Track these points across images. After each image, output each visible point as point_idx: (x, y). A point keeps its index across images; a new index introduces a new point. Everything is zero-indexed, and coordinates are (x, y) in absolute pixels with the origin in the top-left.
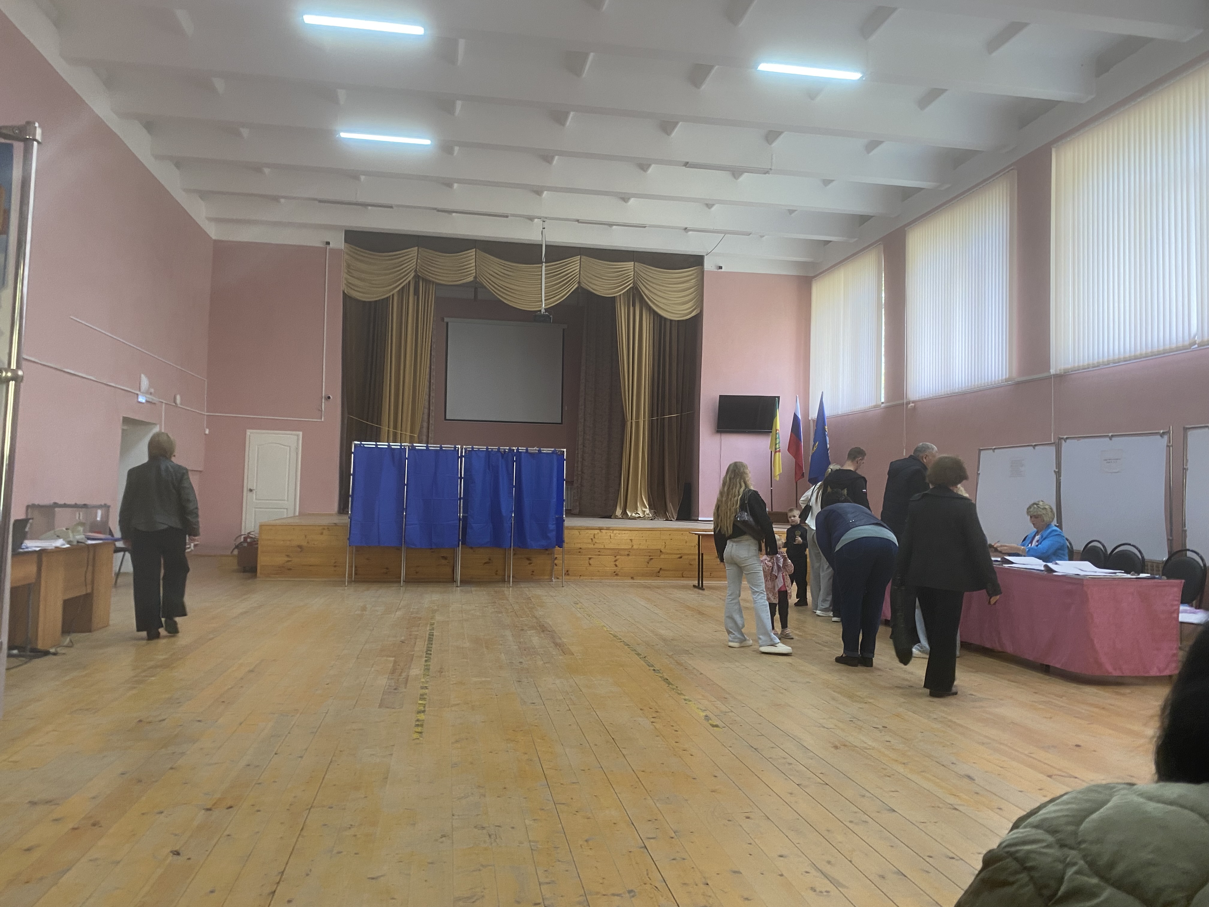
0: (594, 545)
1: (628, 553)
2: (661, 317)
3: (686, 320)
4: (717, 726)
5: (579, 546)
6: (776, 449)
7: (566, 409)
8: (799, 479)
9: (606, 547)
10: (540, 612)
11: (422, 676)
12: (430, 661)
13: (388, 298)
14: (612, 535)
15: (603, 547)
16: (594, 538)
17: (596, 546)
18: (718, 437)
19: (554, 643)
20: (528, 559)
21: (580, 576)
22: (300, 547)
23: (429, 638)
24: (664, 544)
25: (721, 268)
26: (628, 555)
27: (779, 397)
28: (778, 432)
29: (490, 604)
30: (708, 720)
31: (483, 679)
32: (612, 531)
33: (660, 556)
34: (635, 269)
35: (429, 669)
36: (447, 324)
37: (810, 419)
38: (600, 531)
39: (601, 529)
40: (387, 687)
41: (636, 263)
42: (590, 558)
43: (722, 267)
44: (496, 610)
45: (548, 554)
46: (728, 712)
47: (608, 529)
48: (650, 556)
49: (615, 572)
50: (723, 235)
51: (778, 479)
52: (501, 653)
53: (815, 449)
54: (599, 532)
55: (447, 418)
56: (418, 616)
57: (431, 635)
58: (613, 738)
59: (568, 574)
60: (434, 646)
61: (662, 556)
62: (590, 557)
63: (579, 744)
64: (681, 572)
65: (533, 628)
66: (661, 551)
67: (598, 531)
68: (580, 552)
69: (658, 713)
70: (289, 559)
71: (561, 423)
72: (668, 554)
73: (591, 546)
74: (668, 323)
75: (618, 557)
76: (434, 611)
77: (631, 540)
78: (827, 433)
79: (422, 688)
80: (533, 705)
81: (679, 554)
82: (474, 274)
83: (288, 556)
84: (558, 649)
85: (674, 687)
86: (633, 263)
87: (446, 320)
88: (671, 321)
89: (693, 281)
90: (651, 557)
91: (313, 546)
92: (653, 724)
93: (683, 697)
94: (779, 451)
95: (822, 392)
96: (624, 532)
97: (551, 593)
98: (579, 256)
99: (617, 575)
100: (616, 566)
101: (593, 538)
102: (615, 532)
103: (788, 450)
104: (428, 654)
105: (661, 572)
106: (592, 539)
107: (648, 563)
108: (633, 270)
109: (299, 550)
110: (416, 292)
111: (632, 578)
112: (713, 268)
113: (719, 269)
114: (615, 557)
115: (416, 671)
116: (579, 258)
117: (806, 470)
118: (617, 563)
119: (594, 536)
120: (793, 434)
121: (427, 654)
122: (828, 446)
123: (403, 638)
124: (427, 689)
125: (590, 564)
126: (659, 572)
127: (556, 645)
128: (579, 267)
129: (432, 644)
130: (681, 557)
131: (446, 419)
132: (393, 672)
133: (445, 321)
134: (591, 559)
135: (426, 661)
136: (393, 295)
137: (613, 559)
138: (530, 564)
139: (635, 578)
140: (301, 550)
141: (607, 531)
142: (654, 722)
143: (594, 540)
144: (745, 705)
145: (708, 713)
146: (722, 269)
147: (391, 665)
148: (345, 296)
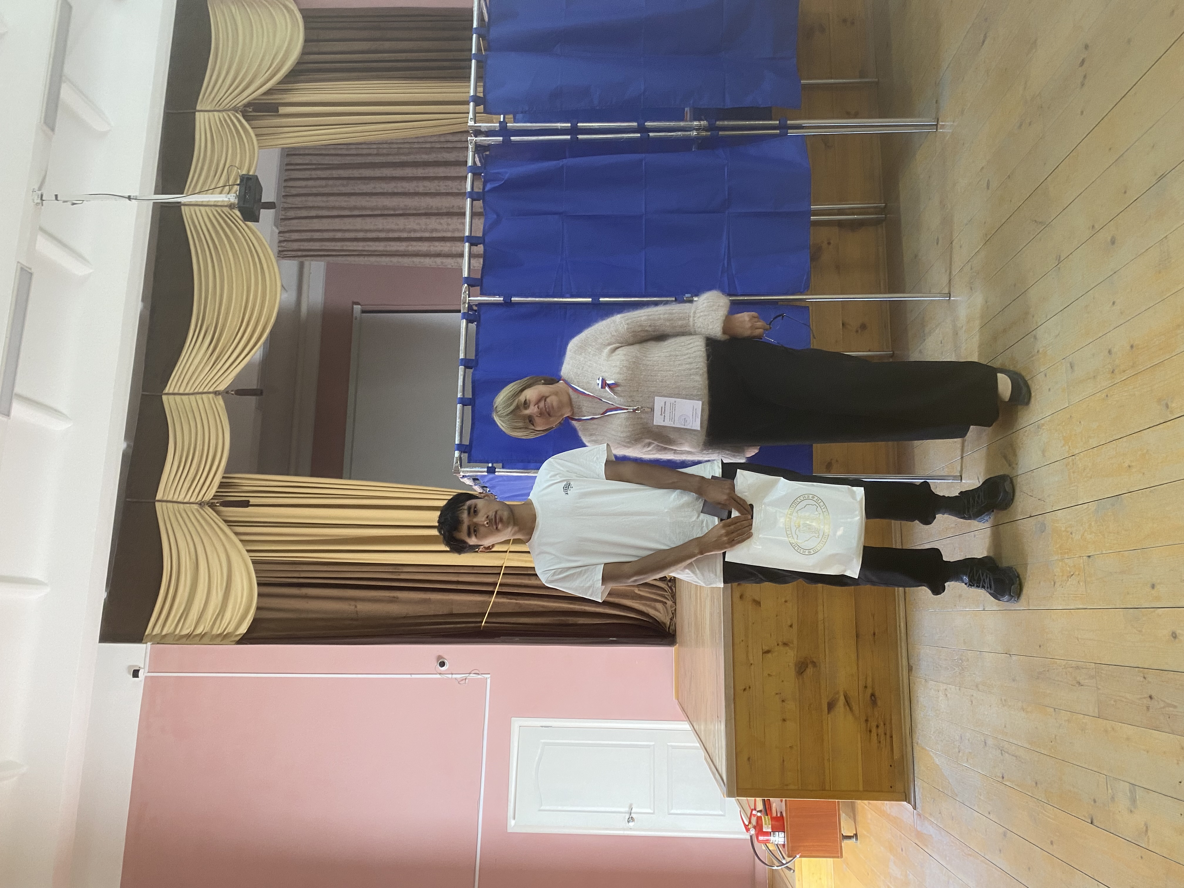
13: (252, 559)
22: (801, 667)
34: (208, 108)
41: (198, 108)
70: (842, 700)
74: (311, 56)
82: (211, 396)
83: (831, 706)
86: (195, 113)
91: (795, 626)
98: (182, 207)
109: (810, 671)
136: (248, 551)
140: (810, 666)
148: (246, 639)
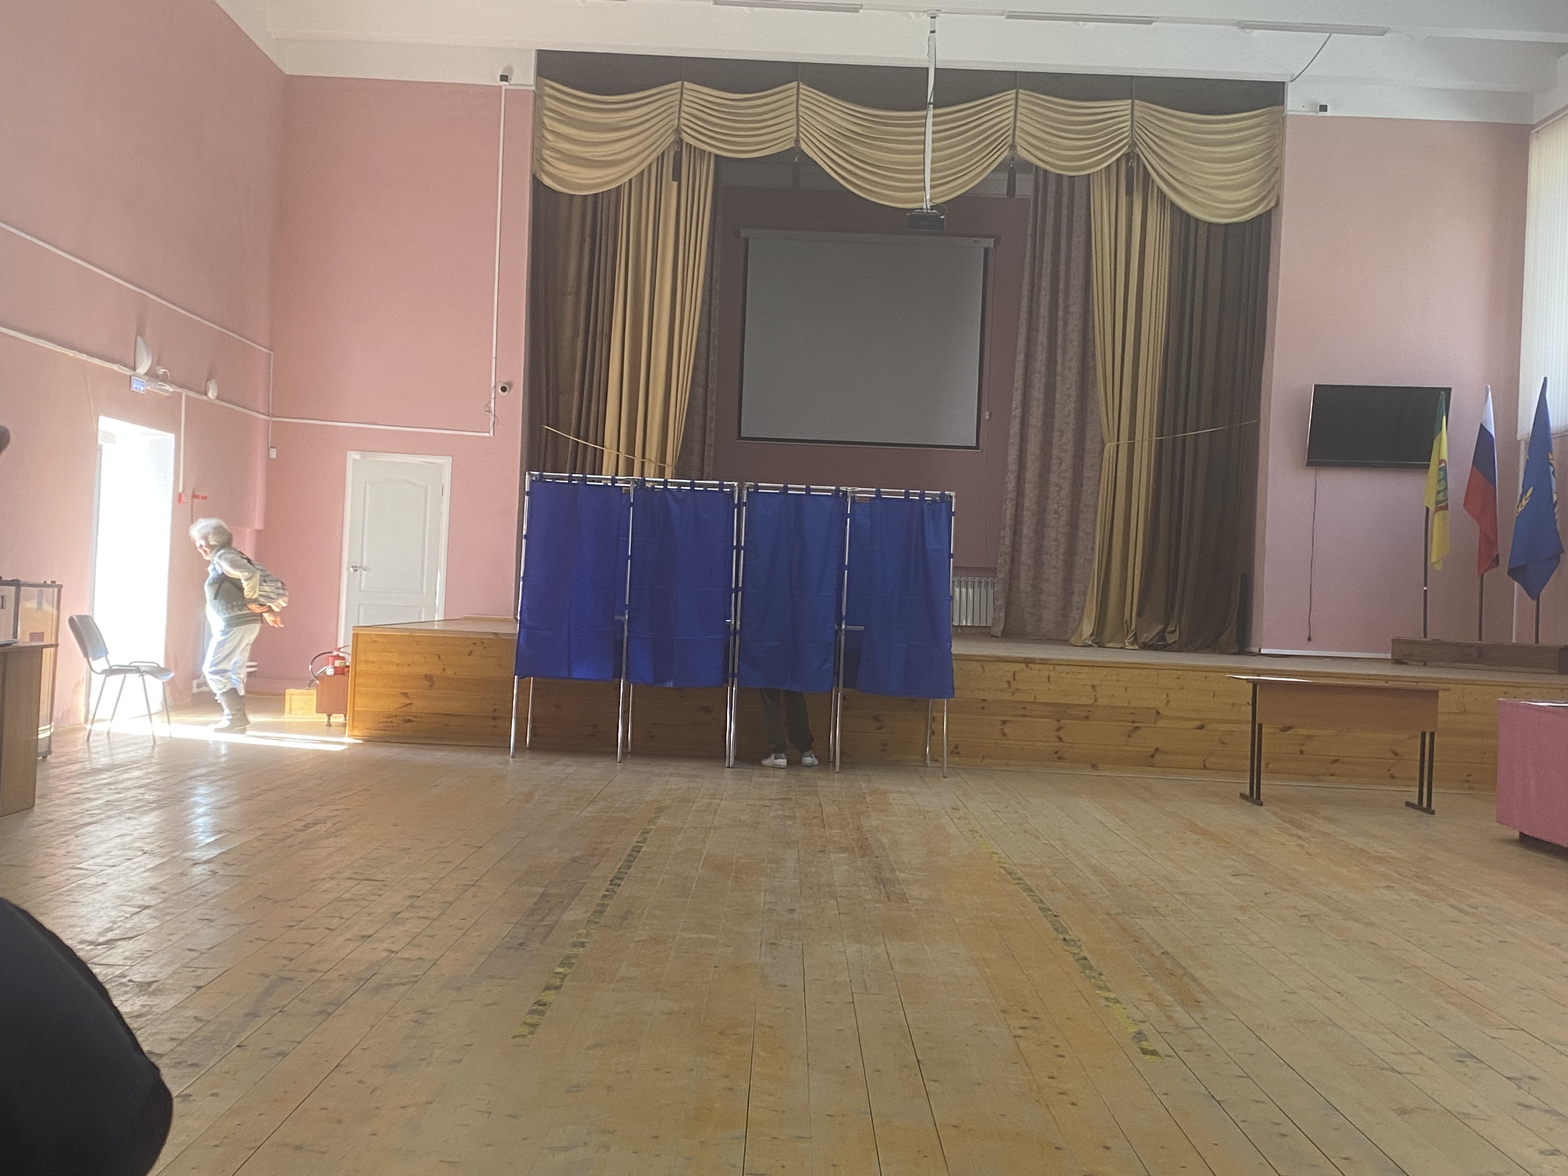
0: (1013, 694)
1: (1085, 714)
2: (1188, 216)
3: (1245, 223)
4: (1154, 1053)
5: (981, 695)
6: (1437, 503)
7: (987, 417)
8: (1487, 570)
9: (1040, 699)
10: (872, 822)
11: (585, 923)
12: (611, 898)
13: (620, 186)
14: (1052, 674)
15: (1032, 699)
16: (1014, 679)
17: (1019, 697)
18: (1309, 476)
19: (876, 878)
20: (876, 718)
21: (984, 757)
23: (629, 855)
24: (1165, 697)
25: (1324, 108)
26: (1086, 717)
27: (1448, 390)
28: (1443, 465)
29: (778, 802)
30: (1140, 1041)
31: (703, 936)
32: (1052, 667)
33: (1155, 723)
34: (1136, 114)
35: (602, 912)
36: (747, 240)
37: (1519, 439)
38: (1027, 667)
39: (1028, 662)
40: (506, 939)
41: (1137, 102)
42: (1004, 722)
43: (1326, 106)
44: (787, 814)
45: (917, 710)
46: (1190, 1029)
47: (1043, 662)
48: (1133, 722)
49: (1056, 753)
50: (1328, 35)
51: (1438, 567)
52: (760, 891)
53: (1524, 503)
54: (1026, 669)
55: (743, 435)
56: (627, 816)
57: (637, 850)
58: (918, 1061)
59: (956, 753)
60: (630, 871)
61: (1161, 723)
62: (1005, 718)
63: (843, 1067)
64: (1203, 759)
65: (842, 850)
66: (1158, 713)
67: (1023, 666)
68: (983, 708)
69: (1034, 1022)
70: (408, 702)
71: (977, 447)
72: (1173, 718)
73: (1007, 696)
74: (1202, 230)
75: (1063, 722)
76: (660, 810)
77: (1093, 687)
78: (1552, 469)
79: (575, 945)
80: (782, 988)
81: (1200, 720)
82: (795, 135)
83: (405, 695)
84: (880, 889)
85: (1095, 974)
86: (1130, 101)
87: (744, 233)
88: (1210, 224)
89: (1260, 138)
90: (1135, 725)
91: (454, 676)
92: (1017, 1039)
93: (1107, 994)
94: (1446, 508)
95: (1545, 379)
96: (1078, 669)
97: (910, 789)
98: (1014, 91)
99: (1060, 758)
100: (1060, 739)
101: (1011, 679)
102: (1058, 668)
103: (1464, 505)
104: (615, 885)
105: (1158, 757)
106: (1009, 682)
107: (1129, 736)
108: (1130, 116)
109: (427, 683)
110: (677, 176)
111: (1094, 766)
112: (1305, 109)
113: (1320, 111)
114: (1058, 721)
115: (575, 913)
116: (1013, 95)
117: (1505, 548)
118: (1061, 733)
119: (1014, 675)
120: (1475, 469)
121: (611, 884)
122: (1555, 497)
123: (577, 854)
124: (584, 947)
125: (1004, 734)
126: (1153, 756)
127: (881, 882)
128: (1012, 114)
129: (629, 868)
130: (1201, 727)
131: (740, 437)
132: (532, 913)
133: (742, 235)
134: (1008, 724)
135: (605, 896)
136: (630, 180)
137: (1056, 725)
138: (879, 728)
139: (1100, 766)
140: (430, 684)
141: (1041, 666)
142: (1019, 1037)
143: (1014, 685)
144: (1234, 1017)
145: (1145, 1028)
146: (1326, 111)
147: (534, 900)
148: (537, 185)
